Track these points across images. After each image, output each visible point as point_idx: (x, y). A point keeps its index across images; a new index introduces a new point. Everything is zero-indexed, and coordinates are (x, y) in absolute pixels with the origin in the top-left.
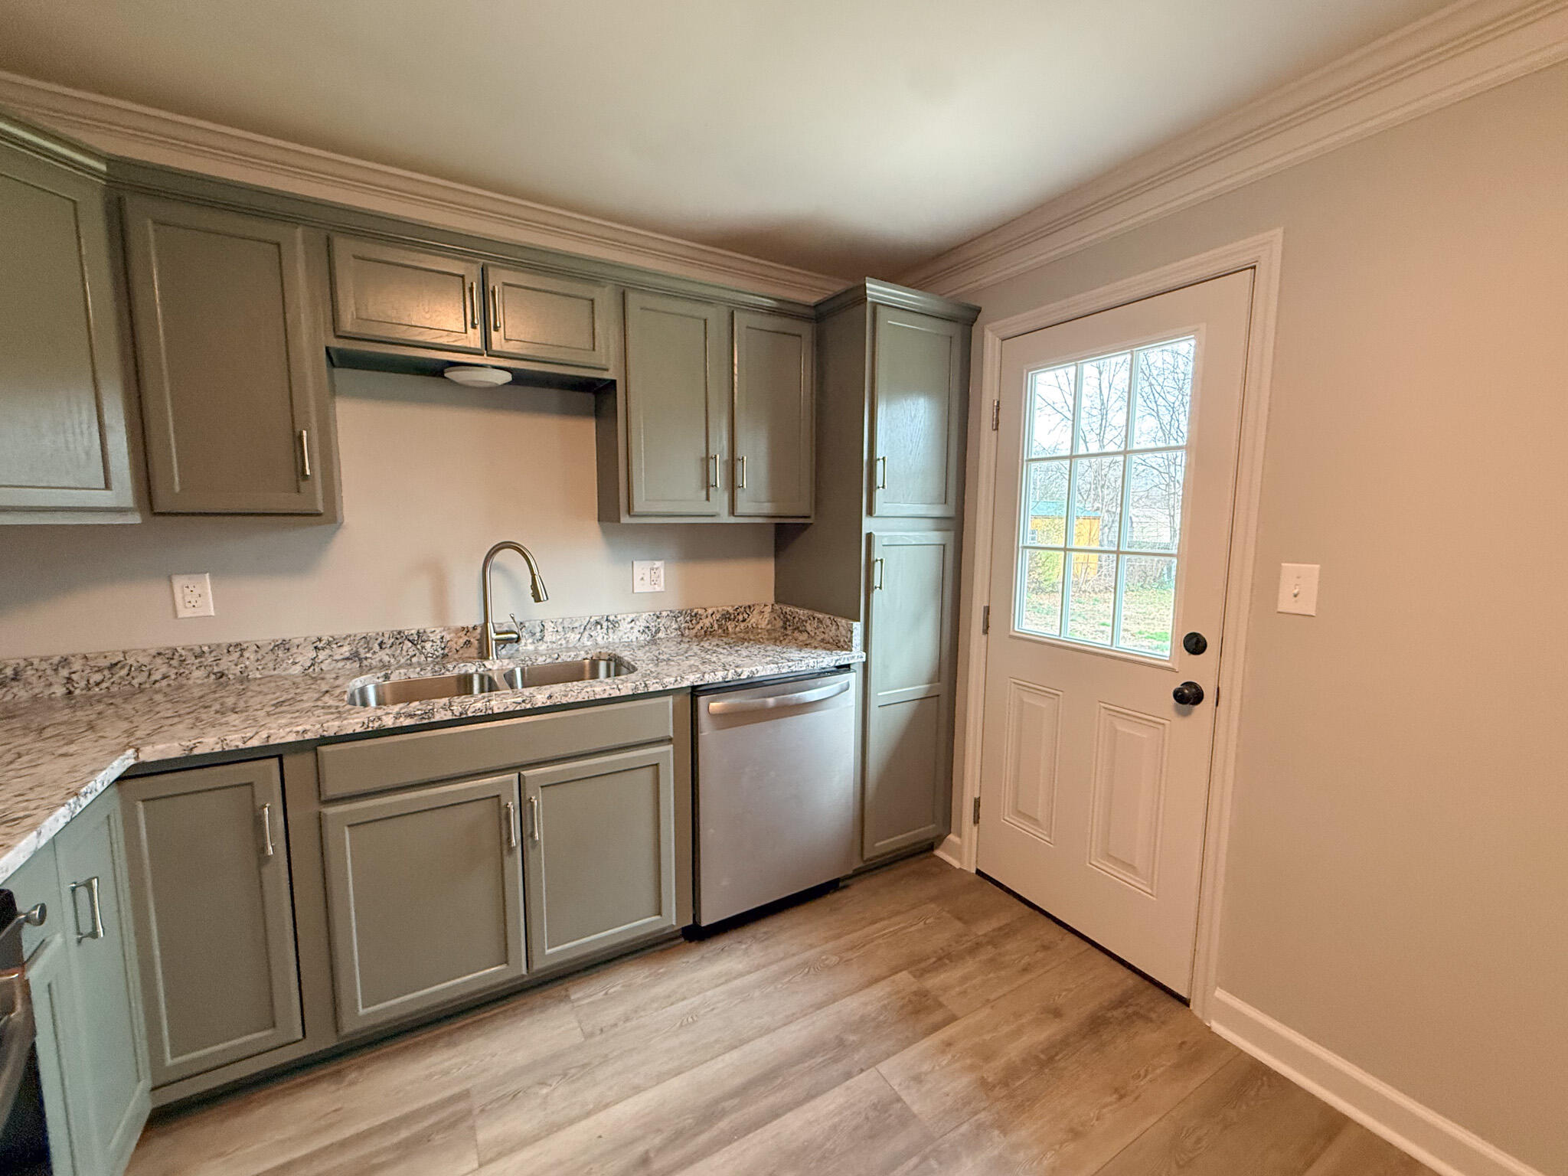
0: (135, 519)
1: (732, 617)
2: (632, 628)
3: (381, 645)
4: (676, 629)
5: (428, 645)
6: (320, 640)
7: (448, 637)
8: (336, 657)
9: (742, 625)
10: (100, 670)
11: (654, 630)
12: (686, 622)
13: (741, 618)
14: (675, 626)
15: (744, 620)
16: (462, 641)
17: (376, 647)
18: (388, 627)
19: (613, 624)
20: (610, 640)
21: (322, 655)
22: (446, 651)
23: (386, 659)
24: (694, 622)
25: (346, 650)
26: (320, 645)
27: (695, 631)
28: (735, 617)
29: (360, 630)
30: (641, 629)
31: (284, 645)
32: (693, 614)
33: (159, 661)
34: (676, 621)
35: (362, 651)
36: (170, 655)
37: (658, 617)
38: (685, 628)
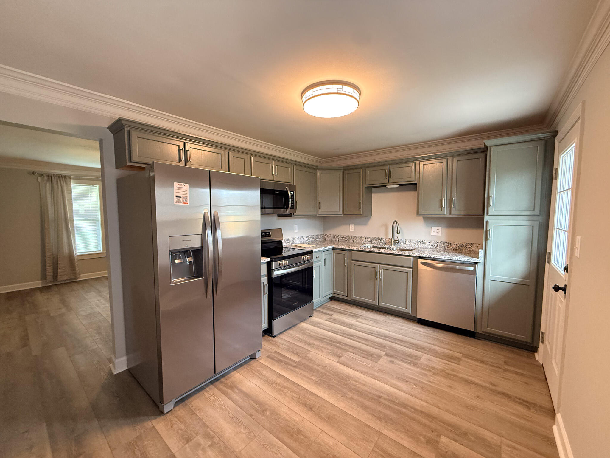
0: (342, 215)
1: (464, 246)
2: (429, 244)
3: (375, 239)
4: (443, 247)
5: (383, 241)
6: (366, 237)
7: (386, 240)
8: (368, 241)
9: (468, 249)
10: (341, 238)
11: (436, 246)
12: (447, 245)
13: (468, 247)
14: (442, 246)
15: (469, 248)
16: (389, 241)
17: (374, 240)
18: (377, 237)
19: (424, 243)
20: (423, 246)
21: (366, 240)
22: (386, 243)
23: (376, 242)
24: (449, 246)
25: (370, 240)
26: (366, 238)
27: (449, 248)
28: (465, 247)
29: (372, 237)
30: (432, 245)
31: (361, 237)
32: (449, 243)
33: (347, 237)
34: (443, 245)
35: (372, 240)
36: (348, 236)
37: (437, 243)
38: (446, 247)
